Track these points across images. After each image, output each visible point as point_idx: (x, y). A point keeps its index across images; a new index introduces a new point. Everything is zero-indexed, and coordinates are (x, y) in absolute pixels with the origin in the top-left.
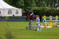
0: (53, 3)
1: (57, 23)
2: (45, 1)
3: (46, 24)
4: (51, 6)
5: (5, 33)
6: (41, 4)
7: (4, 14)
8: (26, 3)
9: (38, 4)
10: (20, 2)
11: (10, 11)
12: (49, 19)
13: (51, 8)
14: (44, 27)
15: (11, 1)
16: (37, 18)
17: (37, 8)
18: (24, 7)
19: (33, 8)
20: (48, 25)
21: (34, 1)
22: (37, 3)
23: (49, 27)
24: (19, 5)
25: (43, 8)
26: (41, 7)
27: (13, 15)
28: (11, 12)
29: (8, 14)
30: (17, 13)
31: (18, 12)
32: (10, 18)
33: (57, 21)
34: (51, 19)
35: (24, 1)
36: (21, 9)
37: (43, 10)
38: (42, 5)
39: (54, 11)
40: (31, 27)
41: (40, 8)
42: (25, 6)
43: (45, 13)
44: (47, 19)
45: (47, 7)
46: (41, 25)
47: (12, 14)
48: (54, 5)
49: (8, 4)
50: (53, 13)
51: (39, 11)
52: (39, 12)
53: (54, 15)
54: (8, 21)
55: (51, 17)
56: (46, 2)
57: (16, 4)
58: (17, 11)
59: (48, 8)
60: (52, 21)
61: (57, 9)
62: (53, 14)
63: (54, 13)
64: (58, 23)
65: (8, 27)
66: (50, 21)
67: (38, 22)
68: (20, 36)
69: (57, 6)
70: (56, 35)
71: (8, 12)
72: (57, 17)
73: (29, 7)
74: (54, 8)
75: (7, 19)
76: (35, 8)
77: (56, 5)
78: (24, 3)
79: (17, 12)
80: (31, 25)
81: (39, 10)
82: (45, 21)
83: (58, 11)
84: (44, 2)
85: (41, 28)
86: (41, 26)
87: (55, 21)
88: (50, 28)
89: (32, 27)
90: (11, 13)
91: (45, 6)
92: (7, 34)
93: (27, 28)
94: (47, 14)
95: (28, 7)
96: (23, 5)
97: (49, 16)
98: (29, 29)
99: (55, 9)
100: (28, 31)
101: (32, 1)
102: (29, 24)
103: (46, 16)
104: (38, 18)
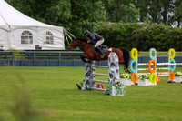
0: (159, 8)
1: (173, 70)
2: (135, 4)
3: (139, 75)
4: (155, 20)
5: (11, 103)
6: (123, 13)
7: (9, 44)
8: (76, 10)
9: (114, 14)
10: (58, 7)
11: (27, 35)
12: (148, 59)
13: (153, 25)
14: (132, 83)
15: (30, 3)
16: (110, 56)
17: (110, 23)
18: (70, 20)
19: (98, 26)
20: (143, 77)
21: (100, 2)
22: (110, 10)
23: (147, 83)
24: (55, 16)
25: (128, 24)
26: (124, 21)
27: (37, 47)
28: (31, 38)
29: (23, 42)
30: (50, 39)
31: (53, 37)
32: (28, 54)
33: (172, 66)
34: (154, 58)
35: (72, 2)
36: (61, 29)
37: (130, 30)
38: (127, 17)
39: (164, 32)
40: (93, 82)
41: (121, 23)
42: (74, 19)
43: (135, 39)
44: (141, 60)
45: (142, 20)
46: (122, 77)
47: (35, 43)
48: (164, 14)
49: (20, 11)
50: (159, 40)
51: (116, 33)
52: (116, 38)
53: (163, 47)
54: (21, 64)
55: (153, 54)
56: (137, 7)
57: (45, 11)
58: (49, 33)
59: (145, 25)
60: (158, 66)
61: (173, 26)
62: (159, 43)
63: (163, 41)
64: (176, 70)
65: (20, 84)
66: (152, 66)
67: (114, 69)
68: (59, 111)
69: (172, 19)
70: (168, 109)
71: (22, 38)
72: (172, 53)
73: (86, 22)
74: (162, 25)
75: (17, 58)
76: (104, 24)
77: (170, 14)
78: (72, 10)
79: (48, 38)
80: (92, 77)
81: (118, 29)
82: (134, 64)
83: (174, 33)
84: (132, 5)
85: (122, 88)
86: (122, 81)
87: (166, 66)
88: (151, 86)
89: (95, 85)
90: (29, 40)
91: (134, 19)
92: (18, 107)
93: (80, 88)
94: (141, 44)
95: (84, 23)
96: (68, 14)
97: (148, 50)
98: (87, 88)
99: (166, 28)
100: (83, 95)
101: (96, 3)
102: (87, 75)
103: (139, 50)
104: (114, 57)
